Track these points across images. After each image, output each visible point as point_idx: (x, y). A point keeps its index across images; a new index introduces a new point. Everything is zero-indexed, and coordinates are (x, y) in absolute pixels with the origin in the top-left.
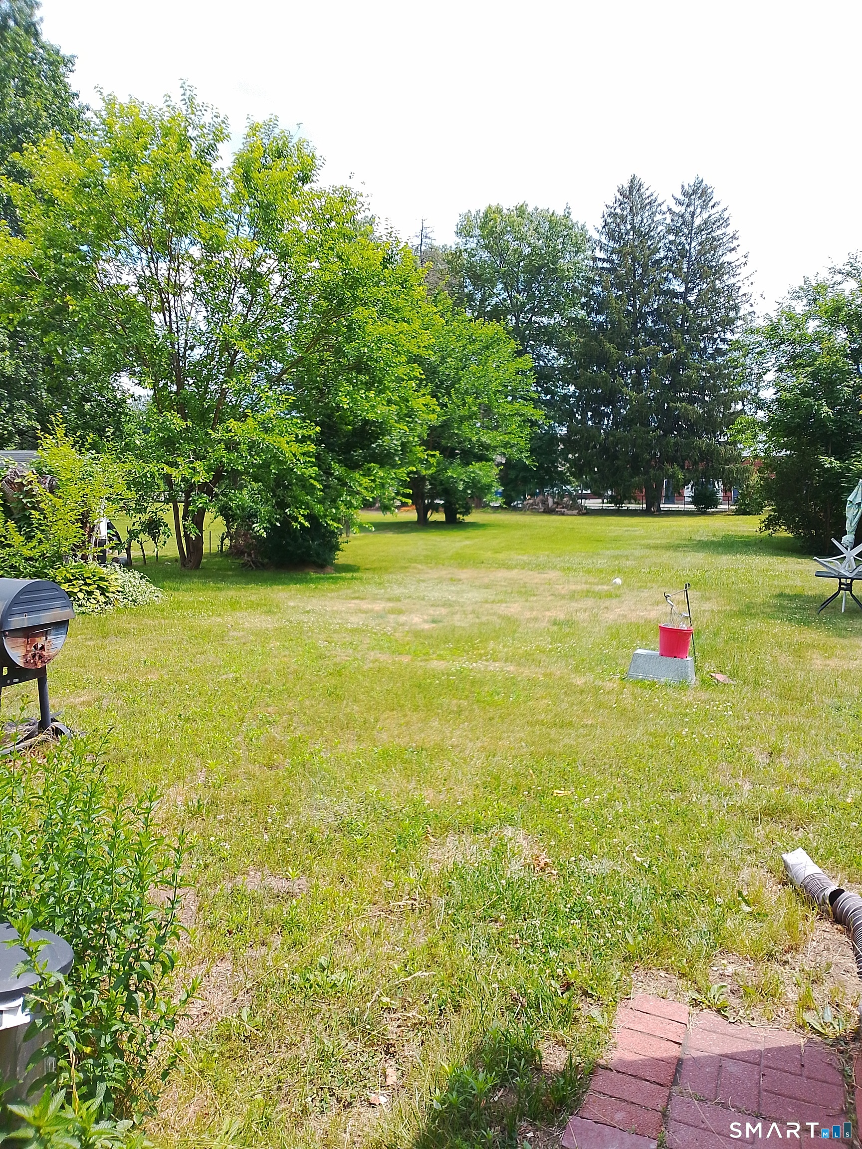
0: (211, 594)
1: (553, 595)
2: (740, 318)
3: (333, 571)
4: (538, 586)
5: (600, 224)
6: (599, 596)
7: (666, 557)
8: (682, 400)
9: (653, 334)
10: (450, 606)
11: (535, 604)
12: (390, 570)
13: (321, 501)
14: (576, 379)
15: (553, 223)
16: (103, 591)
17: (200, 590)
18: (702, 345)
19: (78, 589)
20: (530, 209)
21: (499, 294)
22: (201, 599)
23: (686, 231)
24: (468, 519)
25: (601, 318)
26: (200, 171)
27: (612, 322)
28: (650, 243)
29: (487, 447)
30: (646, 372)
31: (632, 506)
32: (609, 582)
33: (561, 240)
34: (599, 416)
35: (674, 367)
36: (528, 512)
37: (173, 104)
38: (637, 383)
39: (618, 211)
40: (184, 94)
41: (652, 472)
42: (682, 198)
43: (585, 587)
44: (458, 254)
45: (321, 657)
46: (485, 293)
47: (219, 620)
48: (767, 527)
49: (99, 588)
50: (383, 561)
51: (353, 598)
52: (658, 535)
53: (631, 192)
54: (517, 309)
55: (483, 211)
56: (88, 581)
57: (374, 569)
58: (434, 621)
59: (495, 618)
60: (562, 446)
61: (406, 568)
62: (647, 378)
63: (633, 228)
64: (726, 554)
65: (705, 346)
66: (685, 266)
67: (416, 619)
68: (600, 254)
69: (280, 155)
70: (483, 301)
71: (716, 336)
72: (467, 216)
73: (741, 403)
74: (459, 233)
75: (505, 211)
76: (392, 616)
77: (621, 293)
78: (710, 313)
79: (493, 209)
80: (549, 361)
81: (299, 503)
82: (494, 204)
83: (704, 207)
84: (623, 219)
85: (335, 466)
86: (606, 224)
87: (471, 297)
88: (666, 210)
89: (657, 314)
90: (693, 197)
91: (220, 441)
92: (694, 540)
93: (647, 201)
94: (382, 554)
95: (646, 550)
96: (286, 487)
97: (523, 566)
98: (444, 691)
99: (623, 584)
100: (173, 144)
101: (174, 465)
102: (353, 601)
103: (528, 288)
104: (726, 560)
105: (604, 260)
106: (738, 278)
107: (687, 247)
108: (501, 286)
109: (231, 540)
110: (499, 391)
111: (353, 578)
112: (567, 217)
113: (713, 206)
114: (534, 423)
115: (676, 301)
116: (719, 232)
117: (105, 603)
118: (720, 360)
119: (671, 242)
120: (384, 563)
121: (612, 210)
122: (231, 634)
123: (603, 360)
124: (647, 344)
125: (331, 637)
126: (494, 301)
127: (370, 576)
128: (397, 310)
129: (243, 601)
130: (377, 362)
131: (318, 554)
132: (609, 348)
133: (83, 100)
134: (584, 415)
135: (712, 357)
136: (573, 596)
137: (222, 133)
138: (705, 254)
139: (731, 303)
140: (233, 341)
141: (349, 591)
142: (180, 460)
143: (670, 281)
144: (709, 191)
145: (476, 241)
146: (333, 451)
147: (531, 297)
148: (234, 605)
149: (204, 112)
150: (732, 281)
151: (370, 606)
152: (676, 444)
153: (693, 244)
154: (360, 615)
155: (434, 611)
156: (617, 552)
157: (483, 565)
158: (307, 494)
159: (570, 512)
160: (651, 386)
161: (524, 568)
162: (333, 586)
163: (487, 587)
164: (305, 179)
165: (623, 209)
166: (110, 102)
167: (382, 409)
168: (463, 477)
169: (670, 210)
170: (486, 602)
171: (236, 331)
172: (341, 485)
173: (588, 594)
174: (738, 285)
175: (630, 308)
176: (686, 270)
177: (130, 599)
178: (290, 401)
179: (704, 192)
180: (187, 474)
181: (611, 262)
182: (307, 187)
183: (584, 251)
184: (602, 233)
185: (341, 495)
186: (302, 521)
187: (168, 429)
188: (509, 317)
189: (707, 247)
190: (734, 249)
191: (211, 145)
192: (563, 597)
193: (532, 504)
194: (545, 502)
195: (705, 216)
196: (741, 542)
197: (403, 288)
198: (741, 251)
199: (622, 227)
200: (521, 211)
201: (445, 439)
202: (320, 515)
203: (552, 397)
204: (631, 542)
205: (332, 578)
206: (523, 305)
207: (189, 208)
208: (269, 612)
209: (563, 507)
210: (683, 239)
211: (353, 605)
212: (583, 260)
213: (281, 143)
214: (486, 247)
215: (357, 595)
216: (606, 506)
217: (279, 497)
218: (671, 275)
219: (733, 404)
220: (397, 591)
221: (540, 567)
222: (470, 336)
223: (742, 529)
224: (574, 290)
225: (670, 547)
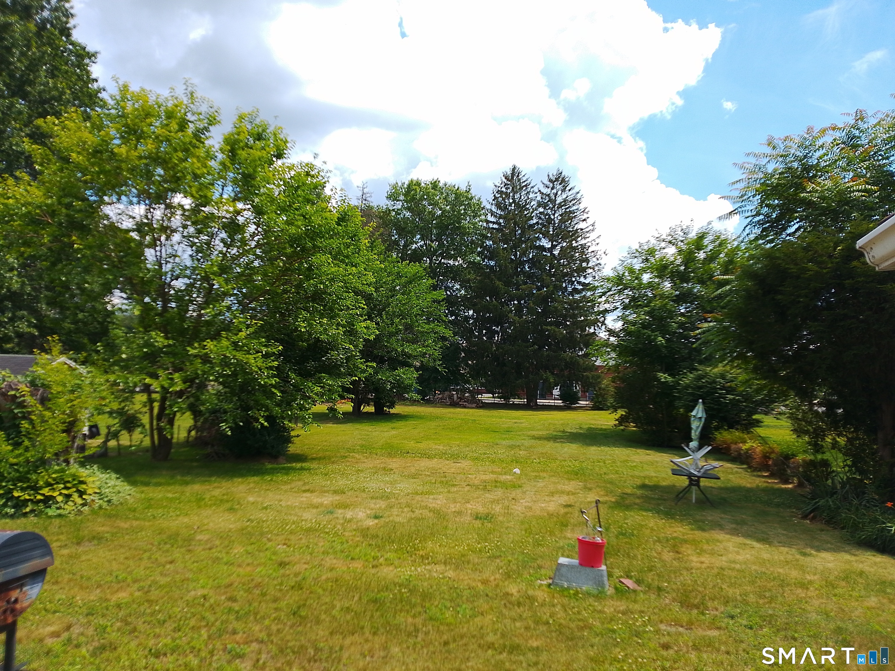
0: (178, 488)
1: (468, 485)
2: (590, 268)
3: (284, 462)
4: (455, 475)
5: (491, 198)
6: (505, 485)
7: (549, 447)
8: (551, 324)
9: (529, 276)
10: (388, 498)
11: (456, 495)
12: (333, 460)
13: (278, 405)
14: (474, 305)
15: (458, 195)
16: (81, 494)
17: (169, 484)
18: (564, 285)
19: (58, 493)
20: (441, 185)
21: (418, 243)
22: (170, 495)
23: (551, 205)
24: (392, 411)
25: (492, 263)
26: (195, 147)
27: (500, 266)
28: (526, 213)
29: (409, 356)
30: (525, 302)
31: (517, 401)
32: (509, 472)
33: (463, 207)
34: (491, 334)
35: (544, 300)
36: (438, 405)
37: (176, 95)
38: (519, 309)
39: (504, 189)
40: (186, 89)
41: (531, 376)
42: (548, 183)
43: (493, 477)
44: (388, 211)
45: (282, 564)
46: (407, 240)
47: (186, 520)
48: (620, 424)
49: (78, 491)
50: (327, 450)
51: (305, 491)
52: (539, 427)
53: (512, 177)
54: (431, 253)
55: (407, 183)
56: (69, 485)
57: (319, 459)
58: (376, 517)
59: (426, 513)
60: (463, 355)
61: (346, 457)
62: (526, 307)
63: (514, 202)
64: (592, 445)
65: (566, 286)
66: (551, 230)
67: (360, 514)
68: (492, 219)
69: (259, 137)
70: (406, 246)
71: (574, 279)
72: (395, 186)
73: (593, 327)
74: (389, 198)
75: (423, 184)
76: (340, 511)
77: (506, 246)
78: (569, 263)
79: (414, 182)
80: (454, 291)
81: (260, 406)
82: (415, 178)
83: (563, 190)
84: (507, 195)
85: (293, 376)
86: (495, 198)
87: (396, 243)
88: (537, 191)
89: (533, 262)
90: (555, 183)
91: (196, 356)
92: (567, 432)
93: (524, 184)
94: (325, 443)
95: (533, 441)
96: (249, 392)
97: (442, 455)
98: (399, 607)
99: (521, 474)
100: (174, 126)
101: (155, 376)
102: (304, 495)
103: (439, 239)
104: (594, 452)
105: (494, 223)
106: (587, 240)
107: (553, 217)
108: (418, 237)
109: (197, 432)
110: (419, 314)
111: (302, 469)
112: (468, 192)
113: (570, 190)
114: (444, 339)
115: (545, 253)
116: (574, 208)
117: (81, 504)
118: (577, 296)
119: (540, 213)
120: (327, 453)
121: (500, 189)
122: (198, 537)
123: (494, 293)
124: (525, 283)
125: (289, 540)
126: (414, 246)
127: (316, 467)
128: (347, 257)
129: (207, 496)
130: (330, 295)
131: (273, 447)
132: (498, 285)
133: (101, 83)
134: (480, 332)
135: (572, 294)
136: (485, 487)
137: (215, 119)
138: (565, 222)
139: (584, 257)
140: (212, 277)
141: (300, 483)
142: (160, 372)
143: (540, 239)
144: (567, 180)
145: (401, 204)
146: (289, 362)
147: (441, 245)
148: (199, 501)
149: (202, 104)
150: (583, 242)
151: (319, 500)
152: (548, 356)
153: (556, 216)
154: (311, 510)
155: (375, 504)
156: (511, 442)
157: (409, 455)
158: (268, 398)
159: (470, 405)
160: (528, 313)
161: (441, 458)
162: (285, 478)
163: (414, 476)
164: (279, 156)
165: (506, 189)
166: (124, 89)
167: (333, 331)
168: (390, 379)
169: (540, 191)
170: (417, 494)
171: (215, 269)
172: (296, 391)
173: (496, 483)
174: (588, 244)
175: (513, 257)
176: (551, 233)
177: (106, 499)
178: (259, 325)
179: (563, 180)
180: (166, 384)
181: (499, 224)
182: (280, 162)
183: (480, 215)
184: (492, 204)
185: (296, 400)
186: (263, 422)
187: (152, 345)
188: (425, 259)
189: (566, 218)
190: (584, 220)
191: (205, 127)
192: (477, 488)
193: (441, 399)
194: (451, 397)
195: (564, 196)
196: (602, 434)
197: (353, 240)
198: (590, 222)
199: (506, 201)
200: (435, 185)
201: (376, 349)
202: (277, 416)
203: (456, 318)
204: (520, 433)
205: (284, 468)
206: (436, 251)
207: (183, 173)
208: (231, 510)
209: (465, 402)
210: (549, 211)
211: (305, 499)
212: (479, 221)
213: (260, 130)
214: (409, 209)
215: (307, 487)
216: (497, 400)
217: (243, 401)
218: (541, 236)
219: (587, 329)
220: (342, 483)
221: (455, 457)
222: (398, 273)
223: (599, 422)
224: (472, 242)
225: (551, 438)
